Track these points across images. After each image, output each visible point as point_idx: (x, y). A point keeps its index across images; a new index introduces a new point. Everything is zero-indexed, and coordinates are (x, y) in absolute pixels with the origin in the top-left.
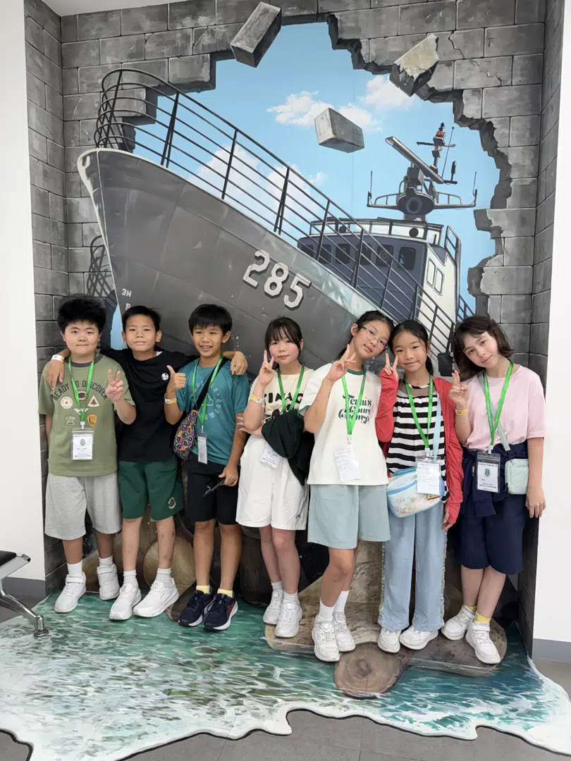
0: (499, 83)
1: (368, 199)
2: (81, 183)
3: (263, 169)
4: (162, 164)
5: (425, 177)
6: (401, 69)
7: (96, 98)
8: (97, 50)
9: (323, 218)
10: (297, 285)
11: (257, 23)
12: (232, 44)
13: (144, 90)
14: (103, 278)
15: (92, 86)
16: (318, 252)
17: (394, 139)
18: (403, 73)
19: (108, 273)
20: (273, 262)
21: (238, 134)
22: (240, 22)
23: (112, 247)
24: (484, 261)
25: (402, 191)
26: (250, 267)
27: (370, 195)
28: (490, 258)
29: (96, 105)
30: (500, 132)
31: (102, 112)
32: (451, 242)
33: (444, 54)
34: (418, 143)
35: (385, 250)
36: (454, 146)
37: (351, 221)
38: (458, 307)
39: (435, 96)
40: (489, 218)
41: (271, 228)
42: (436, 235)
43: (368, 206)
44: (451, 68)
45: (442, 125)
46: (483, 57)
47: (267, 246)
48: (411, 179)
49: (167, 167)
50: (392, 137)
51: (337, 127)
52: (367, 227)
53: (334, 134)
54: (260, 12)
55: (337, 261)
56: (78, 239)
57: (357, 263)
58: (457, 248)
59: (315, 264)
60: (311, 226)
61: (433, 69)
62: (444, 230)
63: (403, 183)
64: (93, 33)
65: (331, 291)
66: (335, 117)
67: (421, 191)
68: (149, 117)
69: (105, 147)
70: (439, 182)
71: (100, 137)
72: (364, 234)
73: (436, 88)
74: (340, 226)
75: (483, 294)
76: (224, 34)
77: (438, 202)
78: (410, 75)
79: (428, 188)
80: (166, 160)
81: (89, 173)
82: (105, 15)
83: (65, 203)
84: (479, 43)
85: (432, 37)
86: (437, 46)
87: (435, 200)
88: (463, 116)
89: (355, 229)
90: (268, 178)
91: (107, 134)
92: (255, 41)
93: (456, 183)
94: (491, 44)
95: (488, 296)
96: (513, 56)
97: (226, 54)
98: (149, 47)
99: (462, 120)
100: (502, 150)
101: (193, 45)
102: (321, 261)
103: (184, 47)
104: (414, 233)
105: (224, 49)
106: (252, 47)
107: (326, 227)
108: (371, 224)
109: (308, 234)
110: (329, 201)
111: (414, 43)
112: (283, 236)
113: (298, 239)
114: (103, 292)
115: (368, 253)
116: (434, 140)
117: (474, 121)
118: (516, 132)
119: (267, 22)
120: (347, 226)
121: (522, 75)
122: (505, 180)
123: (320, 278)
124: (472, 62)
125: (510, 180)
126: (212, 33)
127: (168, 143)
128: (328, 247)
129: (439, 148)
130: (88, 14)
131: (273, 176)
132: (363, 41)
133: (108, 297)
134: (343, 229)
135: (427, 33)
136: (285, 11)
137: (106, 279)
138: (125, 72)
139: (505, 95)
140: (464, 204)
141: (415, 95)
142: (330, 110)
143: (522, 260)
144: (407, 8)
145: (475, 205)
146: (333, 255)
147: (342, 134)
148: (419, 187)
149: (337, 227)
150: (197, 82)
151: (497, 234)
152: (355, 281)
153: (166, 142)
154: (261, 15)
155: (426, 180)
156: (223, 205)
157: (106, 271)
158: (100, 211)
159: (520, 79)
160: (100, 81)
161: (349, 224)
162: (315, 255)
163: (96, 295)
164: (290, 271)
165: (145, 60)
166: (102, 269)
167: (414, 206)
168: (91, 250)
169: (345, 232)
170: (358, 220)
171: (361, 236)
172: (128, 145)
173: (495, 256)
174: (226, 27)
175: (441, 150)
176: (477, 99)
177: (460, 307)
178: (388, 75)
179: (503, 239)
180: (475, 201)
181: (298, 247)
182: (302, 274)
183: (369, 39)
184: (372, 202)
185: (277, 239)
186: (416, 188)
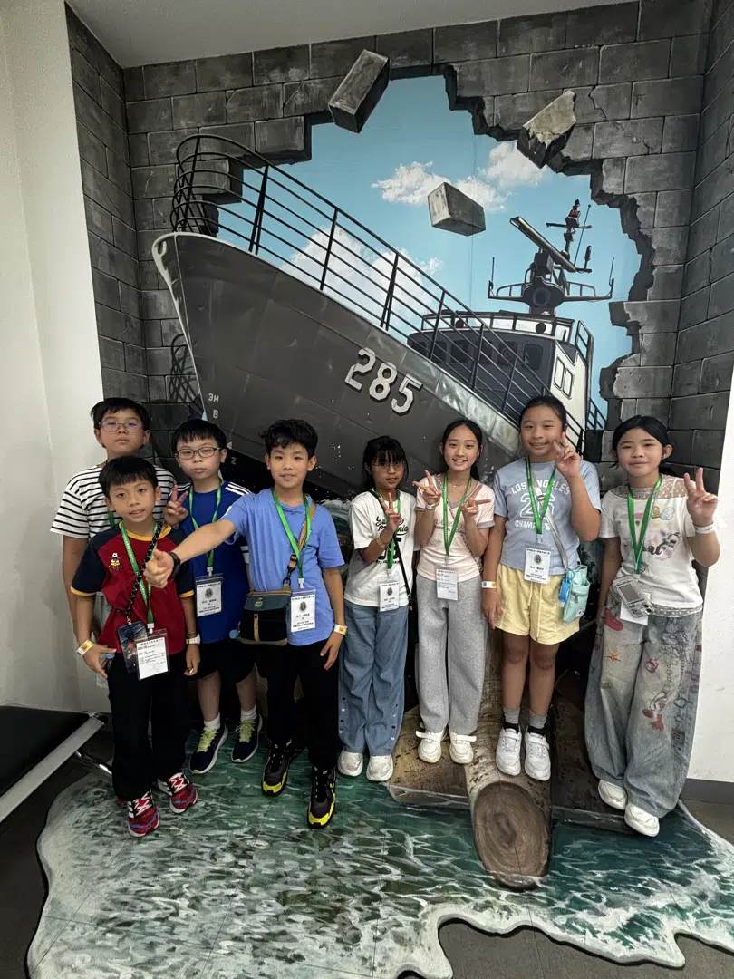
0: (645, 151)
1: (489, 290)
2: (158, 273)
4: (251, 249)
5: (554, 264)
6: (531, 134)
7: (171, 170)
8: (168, 111)
9: (437, 312)
10: (407, 387)
11: (360, 77)
12: (330, 103)
13: (227, 161)
14: (187, 382)
15: (165, 156)
16: (431, 350)
17: (520, 219)
18: (533, 140)
19: (192, 377)
20: (379, 362)
21: (339, 213)
22: (339, 76)
23: (196, 346)
24: (619, 361)
25: (528, 281)
26: (352, 367)
27: (491, 284)
28: (625, 357)
29: (171, 180)
30: (644, 210)
31: (179, 189)
32: (582, 339)
33: (583, 115)
34: (548, 225)
35: (508, 347)
36: (589, 227)
37: (470, 314)
38: (587, 412)
39: (569, 167)
40: (627, 312)
42: (565, 331)
43: (489, 297)
44: (590, 133)
45: (577, 202)
46: (629, 119)
47: (372, 343)
48: (539, 267)
49: (256, 253)
50: (518, 217)
51: (454, 206)
52: (487, 321)
53: (450, 213)
54: (363, 63)
55: (453, 360)
56: (156, 337)
57: (475, 363)
58: (589, 345)
59: (428, 363)
60: (423, 319)
61: (568, 133)
62: (575, 325)
63: (529, 272)
64: (163, 89)
65: (445, 393)
66: (452, 194)
67: (550, 280)
68: (234, 195)
69: (184, 230)
70: (570, 270)
71: (178, 218)
72: (484, 330)
73: (572, 158)
74: (456, 320)
75: (617, 398)
76: (320, 91)
77: (568, 294)
78: (541, 141)
79: (558, 276)
80: (254, 246)
81: (166, 261)
82: (176, 67)
83: (140, 296)
84: (625, 101)
85: (569, 93)
86: (575, 105)
87: (566, 290)
88: (602, 192)
89: (475, 323)
91: (185, 215)
92: (357, 100)
93: (590, 271)
94: (640, 102)
95: (621, 400)
96: (664, 117)
97: (323, 116)
98: (231, 108)
99: (600, 196)
100: (645, 232)
101: (284, 104)
102: (434, 360)
103: (273, 108)
104: (540, 328)
105: (321, 110)
106: (354, 108)
107: (440, 321)
108: (492, 319)
109: (420, 329)
110: (444, 292)
111: (547, 101)
112: (390, 331)
113: (408, 335)
114: (188, 398)
115: (489, 351)
116: (567, 220)
117: (614, 197)
118: (663, 210)
119: (372, 75)
120: (464, 320)
121: (674, 141)
122: (647, 266)
123: (434, 379)
124: (615, 124)
125: (653, 267)
126: (306, 89)
127: (257, 225)
128: (443, 344)
129: (572, 231)
130: (155, 66)
132: (487, 100)
133: (194, 402)
134: (460, 324)
135: (563, 89)
136: (393, 61)
137: (190, 383)
138: (204, 139)
139: (653, 165)
140: (598, 295)
141: (546, 166)
142: (446, 184)
143: (660, 359)
144: (540, 57)
145: (611, 297)
146: (447, 352)
147: (459, 214)
148: (548, 276)
149: (453, 321)
150: (288, 151)
151: (634, 331)
152: (474, 383)
153: (255, 225)
154: (364, 66)
155: (555, 268)
156: (322, 297)
157: (190, 374)
158: (180, 306)
159: (670, 145)
160: (174, 150)
161: (467, 318)
162: (427, 354)
163: (179, 401)
164: (398, 372)
165: (227, 124)
166: (185, 372)
167: (541, 298)
168: (172, 350)
169: (462, 327)
170: (478, 313)
171: (480, 332)
172: (211, 228)
173: (631, 355)
174: (322, 83)
175: (575, 232)
176: (619, 171)
177: (589, 411)
178: (515, 142)
179: (640, 336)
180: (611, 292)
181: (408, 344)
182: (411, 374)
183: (494, 97)
184: (494, 292)
185: (385, 336)
186: (544, 277)
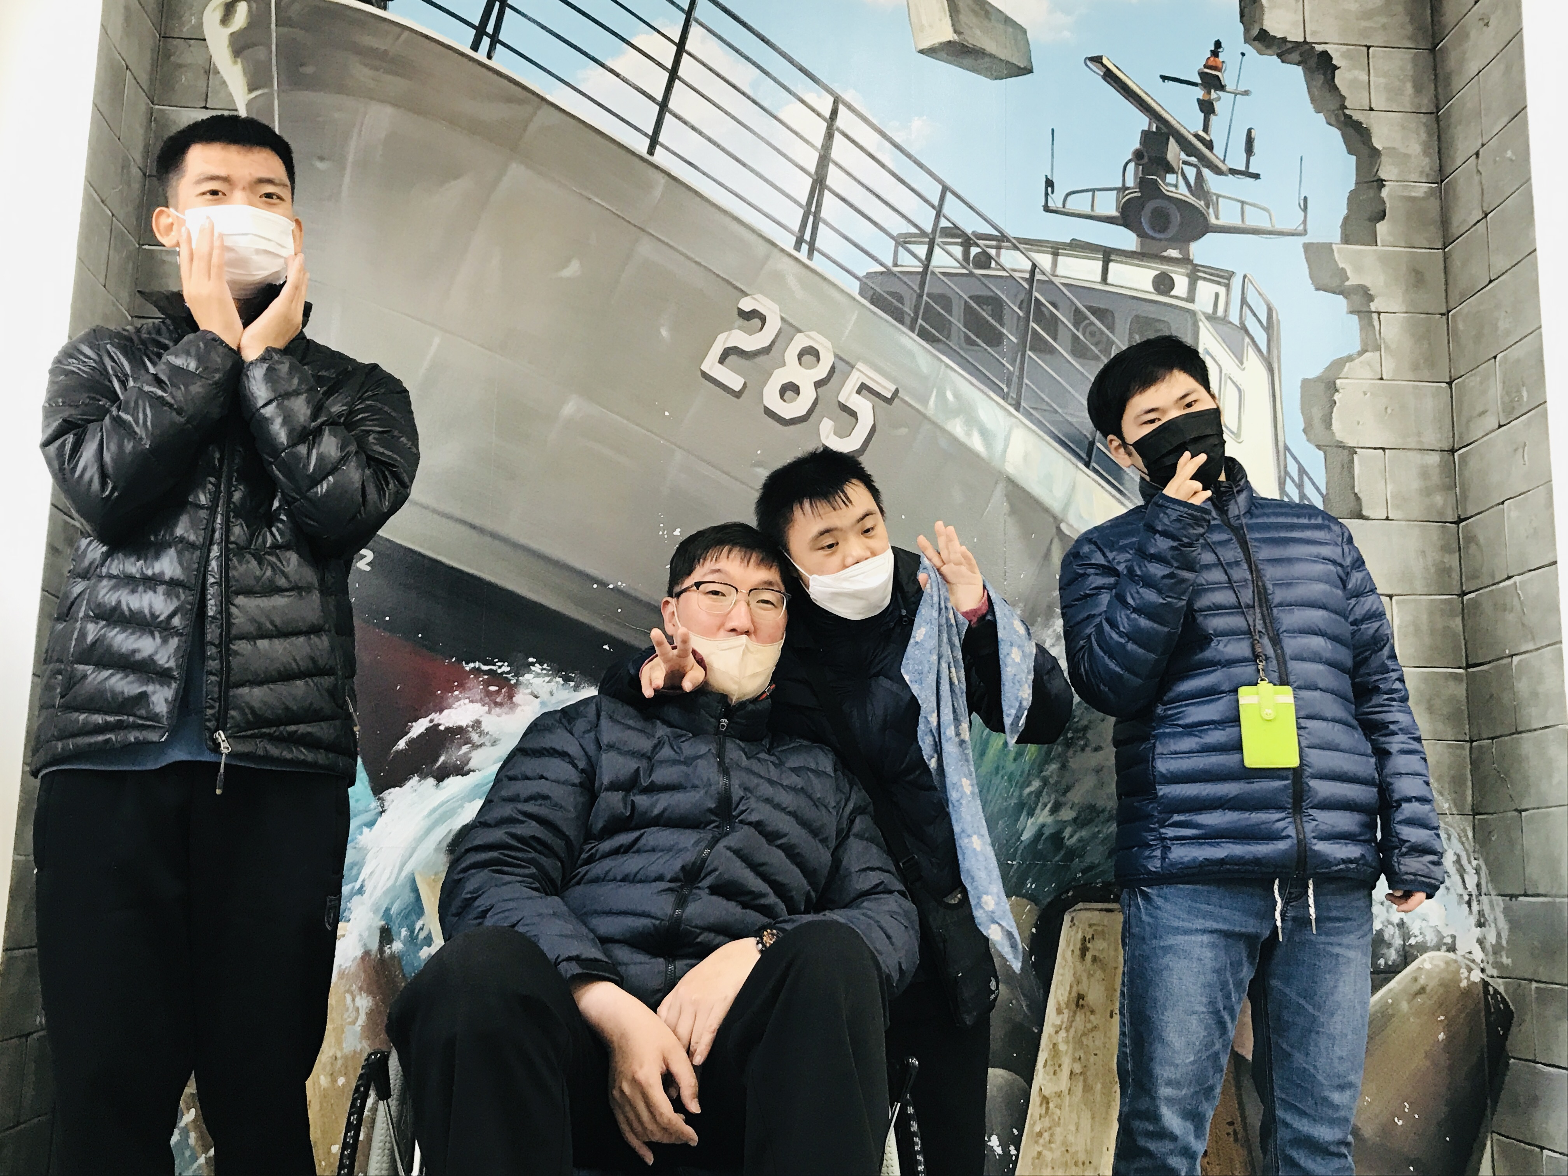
1: (1047, 194)
2: (210, 70)
3: (767, 92)
4: (475, 47)
5: (1183, 156)
9: (929, 229)
10: (859, 392)
16: (917, 313)
17: (1105, 61)
20: (789, 329)
24: (1339, 364)
25: (1130, 182)
26: (721, 338)
27: (1049, 183)
28: (1350, 358)
30: (1349, 76)
34: (1164, 78)
35: (1092, 318)
36: (1246, 93)
37: (1001, 239)
38: (1283, 474)
40: (1341, 265)
41: (787, 242)
42: (1217, 295)
43: (1047, 209)
47: (775, 286)
48: (1151, 158)
49: (489, 57)
50: (1101, 57)
51: (963, 17)
52: (1044, 260)
53: (956, 32)
55: (967, 338)
57: (1022, 348)
58: (1269, 327)
59: (910, 341)
60: (898, 244)
62: (1236, 283)
63: (1132, 166)
65: (952, 414)
67: (1176, 187)
70: (1218, 171)
72: (1038, 276)
74: (974, 251)
75: (1341, 446)
77: (1217, 218)
79: (1192, 181)
80: (486, 42)
81: (241, 46)
83: (149, 118)
87: (1211, 210)
88: (1264, 32)
89: (1015, 261)
90: (781, 116)
93: (1256, 176)
95: (1352, 451)
99: (1262, 40)
100: (1357, 116)
102: (924, 334)
104: (1163, 284)
107: (937, 250)
108: (1056, 254)
109: (890, 264)
110: (945, 189)
112: (818, 263)
113: (861, 274)
115: (1050, 323)
117: (1290, 46)
118: (1382, 80)
120: (993, 252)
122: (1369, 181)
123: (923, 378)
125: (1381, 183)
128: (945, 301)
131: (793, 112)
134: (984, 261)
140: (1279, 227)
143: (1420, 368)
145: (1305, 233)
146: (957, 321)
147: (975, 36)
148: (1171, 178)
149: (966, 253)
151: (1361, 304)
152: (1019, 395)
155: (1185, 163)
156: (651, 171)
161: (999, 248)
162: (908, 320)
164: (837, 356)
167: (1161, 221)
169: (989, 267)
170: (1021, 241)
171: (1030, 281)
173: (1360, 354)
175: (1219, 99)
177: (1287, 473)
179: (1375, 316)
180: (1305, 222)
181: (860, 293)
182: (867, 362)
184: (1056, 201)
185: (804, 272)
186: (1164, 180)
